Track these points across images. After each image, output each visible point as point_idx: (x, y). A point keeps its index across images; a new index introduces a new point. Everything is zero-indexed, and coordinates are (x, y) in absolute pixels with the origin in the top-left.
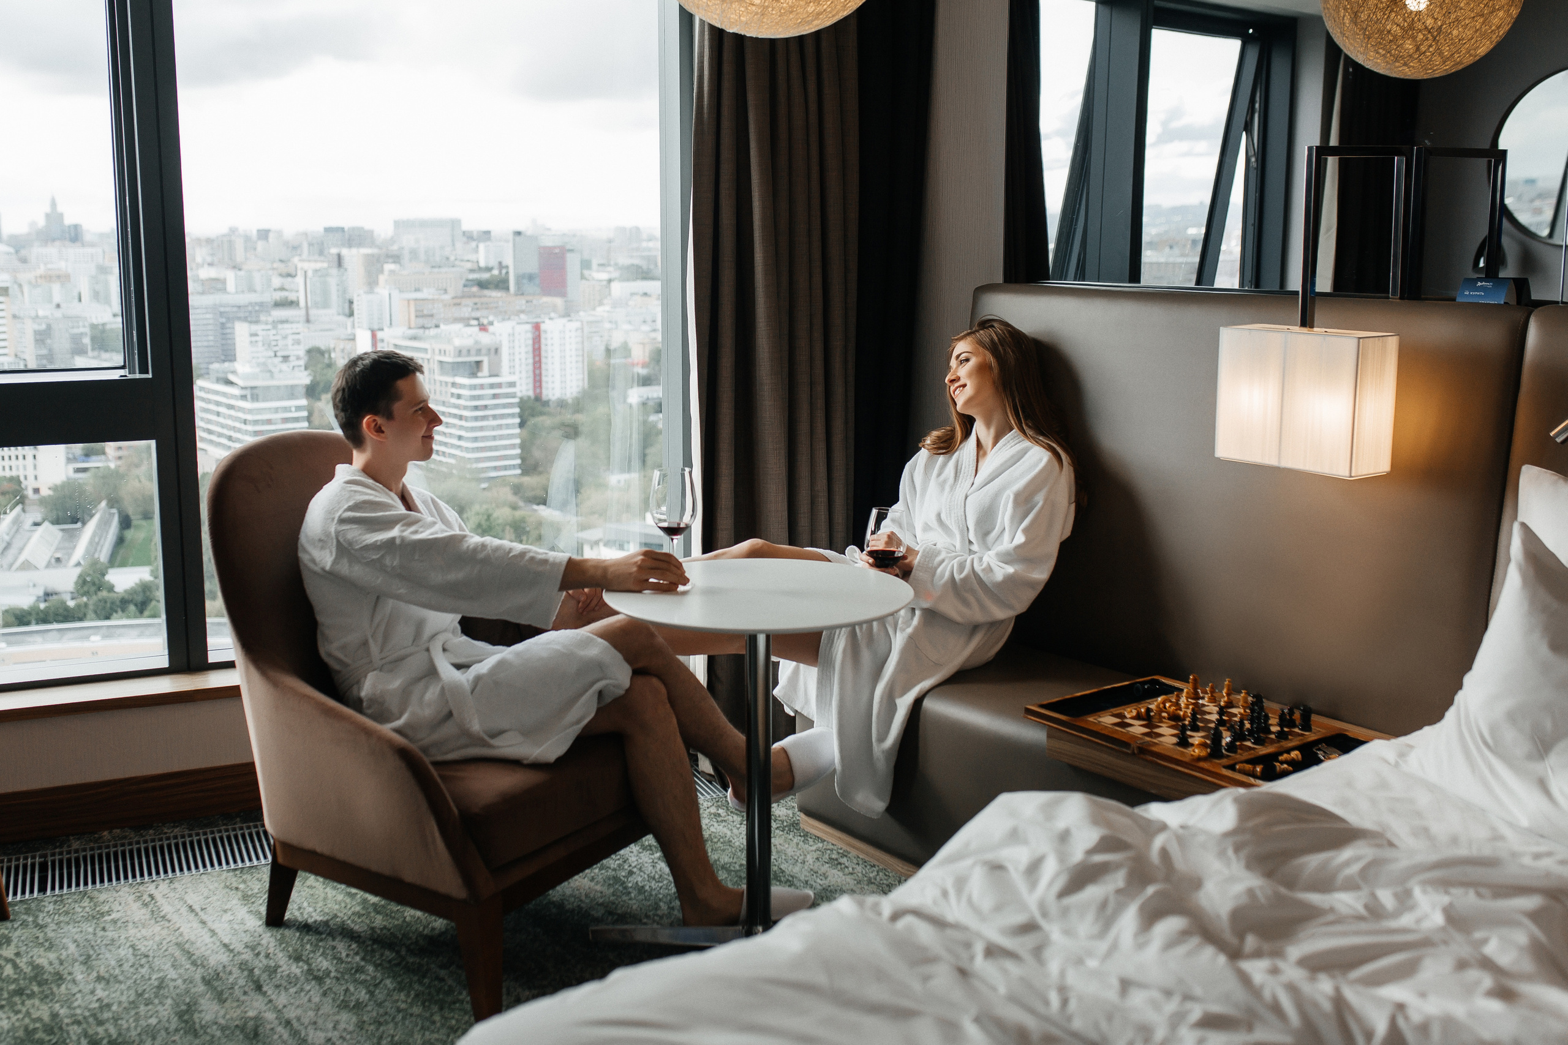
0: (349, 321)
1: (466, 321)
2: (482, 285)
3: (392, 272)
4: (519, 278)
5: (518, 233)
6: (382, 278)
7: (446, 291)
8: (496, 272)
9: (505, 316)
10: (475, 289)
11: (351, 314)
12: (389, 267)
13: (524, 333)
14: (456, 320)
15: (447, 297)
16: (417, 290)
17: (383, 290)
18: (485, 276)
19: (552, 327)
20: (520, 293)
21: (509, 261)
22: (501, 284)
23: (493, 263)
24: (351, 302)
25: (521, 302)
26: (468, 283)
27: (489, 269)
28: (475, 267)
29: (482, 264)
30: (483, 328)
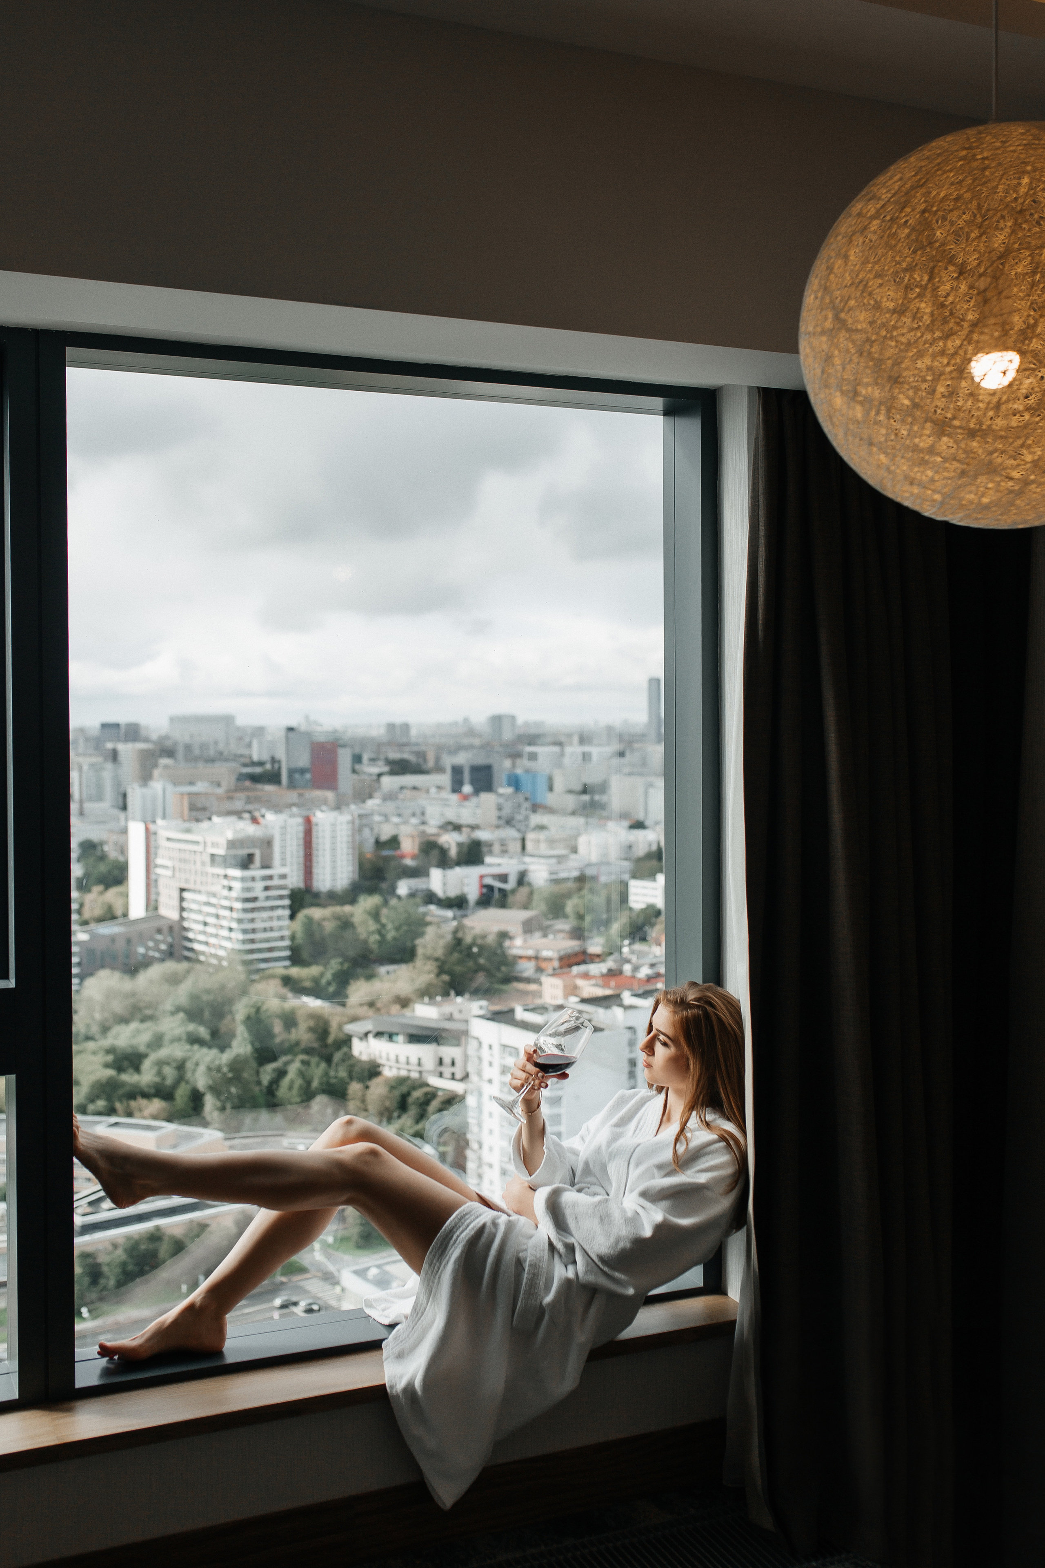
0: (122, 815)
1: (238, 814)
2: (255, 779)
3: (166, 767)
4: (291, 772)
5: (290, 729)
6: (156, 773)
7: (219, 785)
8: (268, 766)
9: (277, 808)
10: (248, 783)
11: (124, 808)
12: (164, 761)
13: (295, 824)
14: (230, 813)
15: (220, 791)
16: (192, 783)
17: (157, 785)
18: (258, 770)
19: (324, 820)
20: (292, 785)
21: (281, 755)
22: (273, 778)
23: (265, 757)
24: (125, 796)
25: (292, 796)
26: (241, 777)
27: (261, 764)
28: (247, 761)
29: (255, 758)
30: (255, 820)
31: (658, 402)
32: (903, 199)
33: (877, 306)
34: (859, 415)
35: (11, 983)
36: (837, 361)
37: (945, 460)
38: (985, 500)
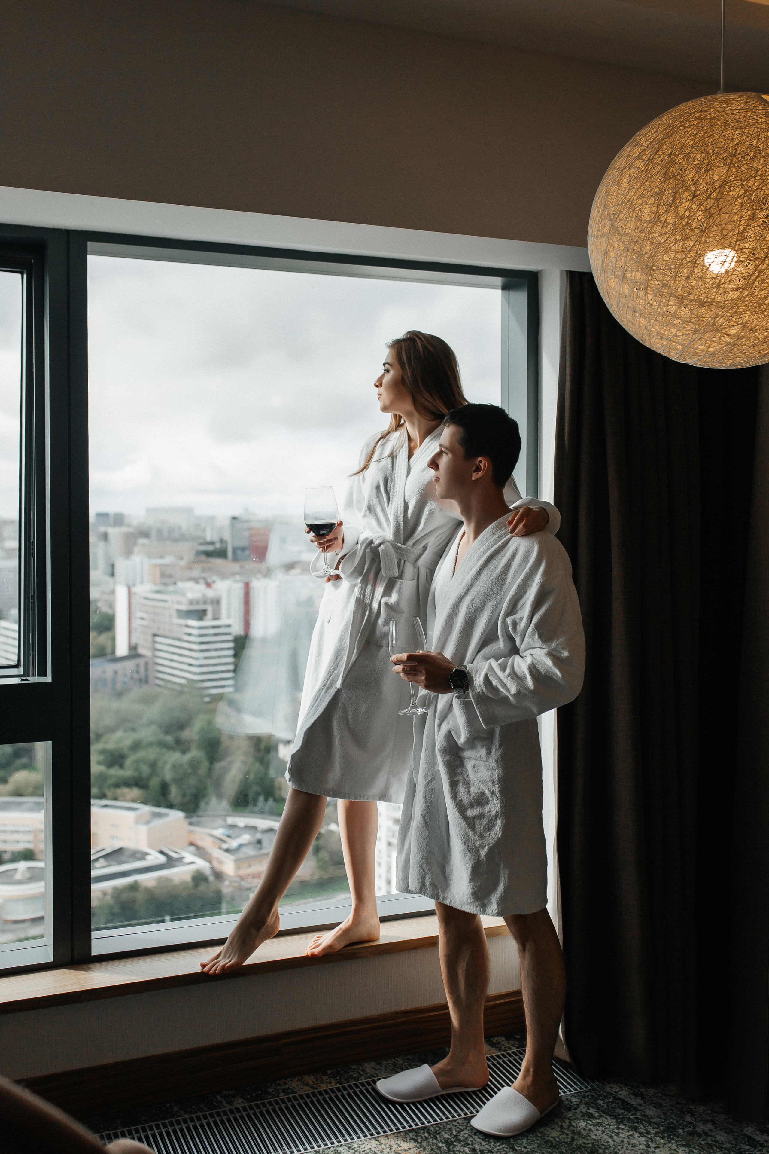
0: (110, 580)
1: (196, 580)
2: (208, 554)
3: (144, 545)
4: (235, 550)
5: (234, 518)
6: (136, 549)
7: (182, 558)
8: (218, 545)
9: (224, 576)
10: (203, 558)
11: (112, 575)
12: (142, 541)
13: (238, 588)
14: (190, 579)
15: (183, 563)
16: (162, 557)
17: (137, 559)
18: (210, 548)
19: (258, 584)
20: (235, 559)
21: (227, 536)
22: (221, 554)
23: (216, 538)
24: (113, 566)
25: (235, 567)
26: (199, 553)
27: (212, 543)
28: (201, 541)
29: (209, 538)
30: (208, 585)
31: (498, 281)
32: (657, 146)
33: (639, 218)
34: (627, 291)
35: (49, 679)
36: (612, 255)
37: (684, 322)
38: (711, 349)
